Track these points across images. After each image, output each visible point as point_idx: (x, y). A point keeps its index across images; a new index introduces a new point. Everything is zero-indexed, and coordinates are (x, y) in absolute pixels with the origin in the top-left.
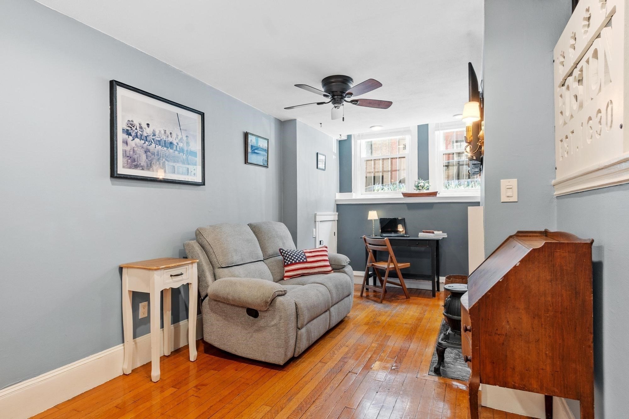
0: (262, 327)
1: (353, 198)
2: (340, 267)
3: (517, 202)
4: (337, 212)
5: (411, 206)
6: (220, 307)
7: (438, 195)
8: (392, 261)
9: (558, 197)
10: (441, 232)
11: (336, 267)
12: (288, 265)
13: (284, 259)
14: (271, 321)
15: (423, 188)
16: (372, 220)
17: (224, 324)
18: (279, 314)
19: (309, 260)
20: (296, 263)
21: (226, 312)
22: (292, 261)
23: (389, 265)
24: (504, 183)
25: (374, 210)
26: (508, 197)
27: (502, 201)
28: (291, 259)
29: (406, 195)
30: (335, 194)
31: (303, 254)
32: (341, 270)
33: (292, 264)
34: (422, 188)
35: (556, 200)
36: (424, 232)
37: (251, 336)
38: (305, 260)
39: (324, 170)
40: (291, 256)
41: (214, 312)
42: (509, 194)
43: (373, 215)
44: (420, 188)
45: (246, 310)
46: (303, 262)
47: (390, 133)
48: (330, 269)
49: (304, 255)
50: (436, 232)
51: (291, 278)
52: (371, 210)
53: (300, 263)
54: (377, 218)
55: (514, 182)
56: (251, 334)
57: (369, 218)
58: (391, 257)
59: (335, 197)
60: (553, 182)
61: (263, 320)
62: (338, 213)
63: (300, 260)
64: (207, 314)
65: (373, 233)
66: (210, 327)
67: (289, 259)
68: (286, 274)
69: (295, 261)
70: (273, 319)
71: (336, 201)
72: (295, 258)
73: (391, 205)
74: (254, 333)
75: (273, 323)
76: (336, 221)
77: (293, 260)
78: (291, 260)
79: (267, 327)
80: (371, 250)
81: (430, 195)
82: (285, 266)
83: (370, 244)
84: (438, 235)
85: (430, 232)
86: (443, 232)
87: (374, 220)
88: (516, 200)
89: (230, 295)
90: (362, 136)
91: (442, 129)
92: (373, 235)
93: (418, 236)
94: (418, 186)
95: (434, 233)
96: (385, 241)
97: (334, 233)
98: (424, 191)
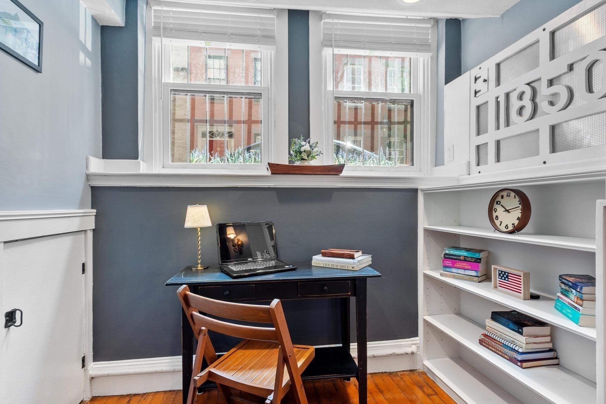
1: (141, 172)
4: (92, 208)
5: (286, 195)
7: (344, 173)
10: (360, 254)
15: (310, 157)
16: (196, 229)
25: (201, 203)
29: (276, 169)
30: (87, 159)
34: (308, 156)
36: (324, 255)
39: (37, 69)
43: (199, 217)
44: (304, 156)
47: (232, 34)
50: (356, 255)
52: (193, 203)
54: (208, 223)
57: (188, 224)
58: (286, 360)
59: (86, 167)
62: (95, 211)
65: (199, 261)
71: (88, 177)
73: (241, 193)
76: (90, 235)
80: (204, 325)
81: (329, 171)
84: (360, 263)
85: (343, 254)
86: (363, 254)
87: (200, 228)
90: (165, 29)
91: (338, 46)
92: (199, 266)
93: (308, 264)
94: (301, 153)
95: (355, 257)
96: (269, 312)
97: (84, 265)
98: (313, 163)
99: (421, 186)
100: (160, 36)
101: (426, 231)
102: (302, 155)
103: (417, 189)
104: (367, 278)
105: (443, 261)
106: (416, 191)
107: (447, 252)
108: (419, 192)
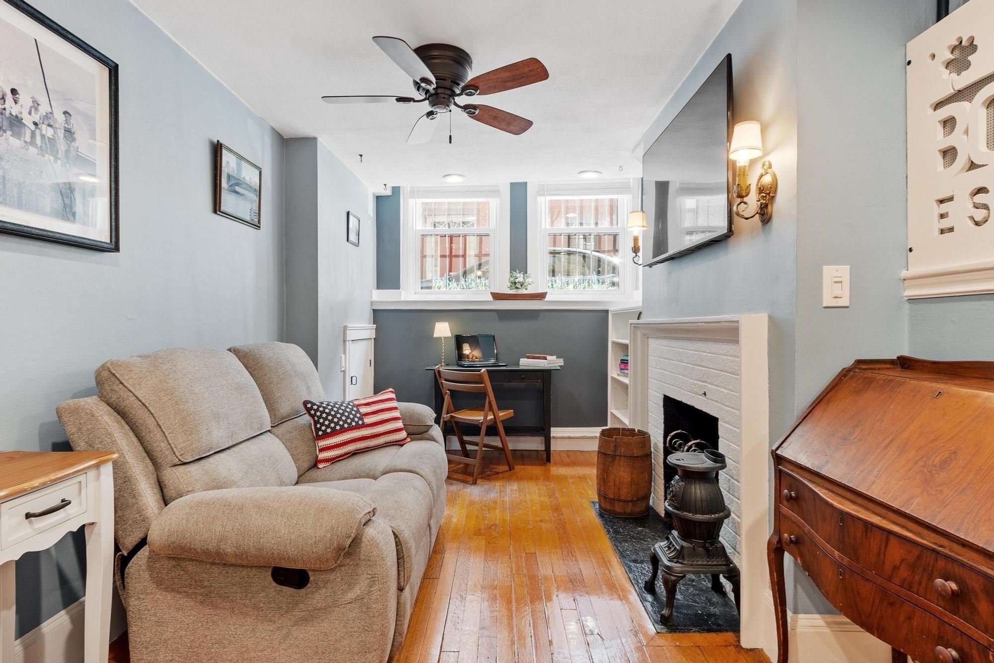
0: (318, 610)
1: (402, 299)
2: (423, 429)
3: (847, 307)
4: (374, 324)
5: (504, 315)
6: (186, 572)
7: (548, 298)
8: (491, 409)
9: (912, 300)
10: (554, 357)
11: (415, 429)
12: (326, 436)
13: (316, 423)
14: (345, 592)
15: (523, 286)
16: (441, 338)
17: (201, 616)
18: (369, 572)
19: (368, 420)
20: (343, 430)
21: (206, 583)
22: (335, 427)
23: (486, 417)
24: (830, 272)
25: (445, 321)
26: (836, 297)
27: (824, 306)
28: (331, 421)
29: (497, 296)
30: (371, 291)
31: (355, 409)
32: (425, 435)
33: (335, 433)
34: (521, 286)
35: (907, 306)
36: (528, 357)
37: (286, 637)
38: (360, 422)
39: (357, 245)
40: (332, 415)
41: (166, 589)
42: (837, 292)
43: (443, 330)
44: (518, 285)
45: (270, 573)
46: (358, 427)
48: (403, 434)
49: (358, 411)
50: (549, 358)
51: (333, 463)
52: (440, 321)
53: (351, 429)
54: (449, 335)
55: (844, 271)
56: (284, 632)
57: (436, 335)
58: (490, 403)
59: (371, 297)
60: (904, 274)
61: (324, 590)
62: (375, 326)
63: (351, 423)
64: (142, 596)
65: (443, 360)
66: (154, 630)
67: (327, 423)
68: (322, 456)
69: (342, 426)
70: (350, 586)
71: (372, 303)
72: (340, 419)
73: (471, 313)
74: (294, 628)
75: (351, 595)
76: (373, 340)
77: (337, 424)
78: (332, 425)
79: (333, 608)
80: (449, 390)
81: (536, 297)
82: (319, 438)
83: (446, 380)
84: (552, 362)
85: (541, 357)
86: (557, 358)
87: (444, 338)
88: (847, 304)
89: (229, 542)
90: (418, 191)
91: (549, 195)
92: (443, 363)
93: (518, 365)
94: (515, 283)
95: (547, 358)
96: (481, 376)
97: (370, 360)
98: (524, 292)
99: (610, 309)
100: (414, 198)
101: (614, 343)
102: (517, 285)
103: (608, 310)
104: (552, 371)
105: (620, 364)
106: (607, 311)
107: (622, 358)
108: (609, 313)
